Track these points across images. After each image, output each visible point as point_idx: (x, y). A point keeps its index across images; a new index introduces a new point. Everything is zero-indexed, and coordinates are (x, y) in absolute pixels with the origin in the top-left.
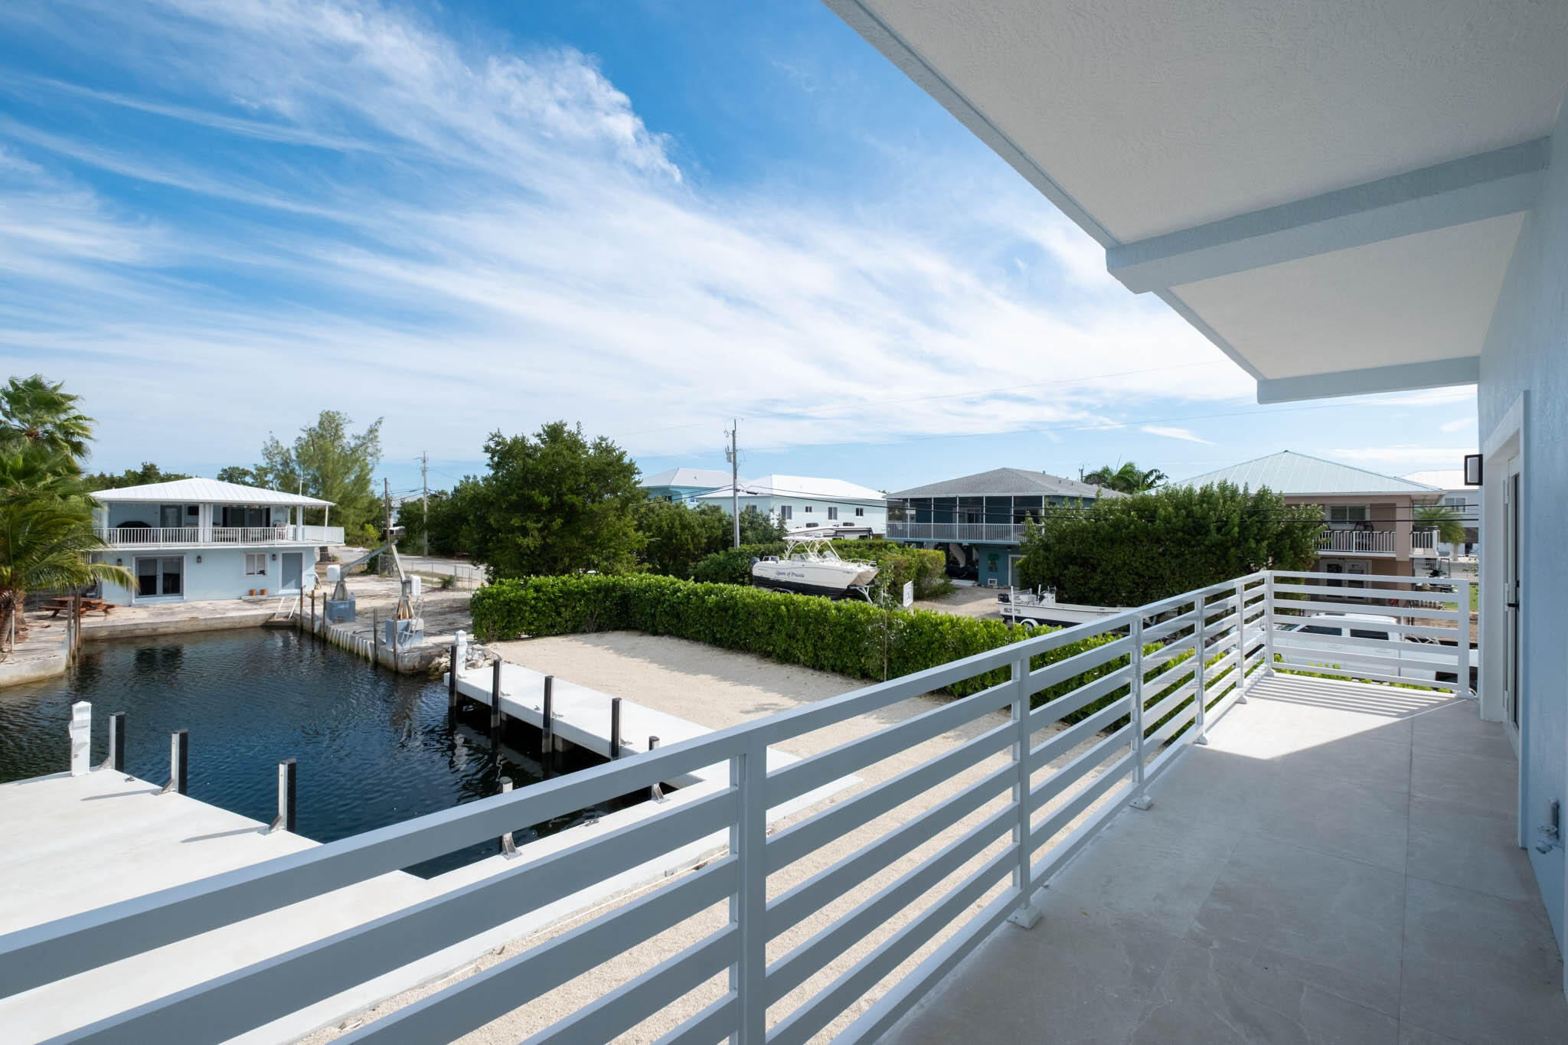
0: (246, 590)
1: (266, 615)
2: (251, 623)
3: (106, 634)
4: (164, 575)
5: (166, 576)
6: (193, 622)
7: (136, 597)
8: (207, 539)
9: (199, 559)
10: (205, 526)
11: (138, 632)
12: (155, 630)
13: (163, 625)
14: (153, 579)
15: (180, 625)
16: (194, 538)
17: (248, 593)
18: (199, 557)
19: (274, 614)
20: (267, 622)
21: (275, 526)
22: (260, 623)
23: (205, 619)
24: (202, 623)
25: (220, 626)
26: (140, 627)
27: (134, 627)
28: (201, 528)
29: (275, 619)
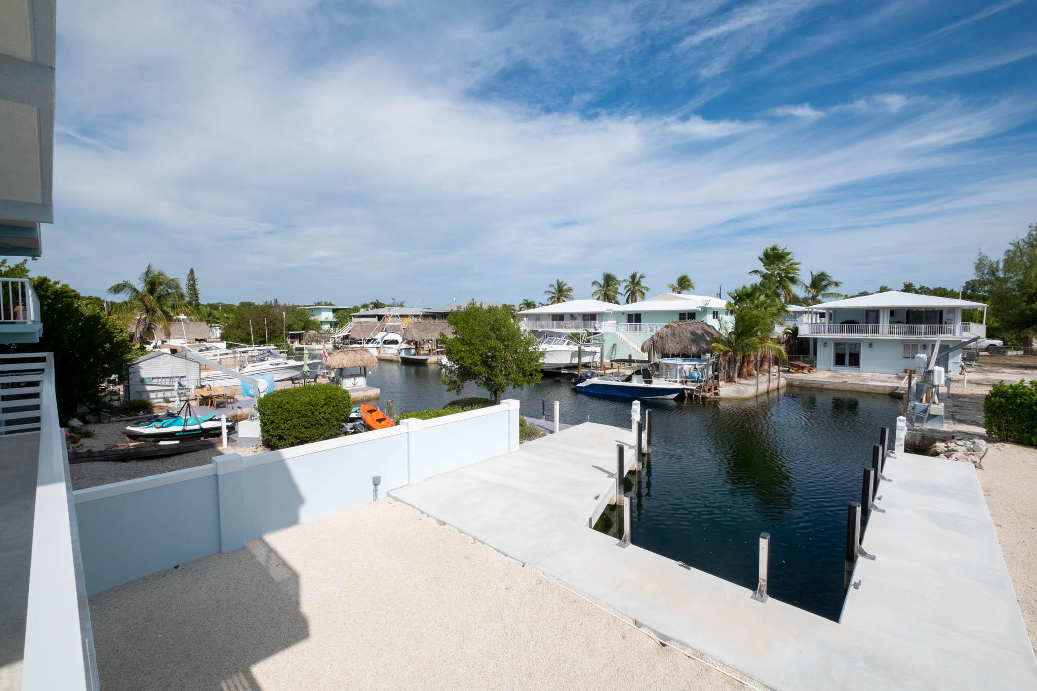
0: (902, 369)
1: (892, 387)
2: (882, 391)
3: (798, 383)
4: (850, 353)
5: (851, 355)
6: (844, 384)
7: (834, 366)
8: (885, 332)
9: (871, 345)
10: (884, 323)
11: (814, 385)
12: (823, 385)
13: (827, 383)
14: (844, 355)
15: (836, 385)
16: (876, 331)
17: (903, 371)
18: (871, 344)
19: (898, 387)
20: (893, 392)
21: (946, 323)
22: (887, 392)
23: (852, 384)
24: (850, 385)
25: (861, 390)
26: (815, 382)
27: (811, 382)
28: (881, 325)
29: (899, 391)
